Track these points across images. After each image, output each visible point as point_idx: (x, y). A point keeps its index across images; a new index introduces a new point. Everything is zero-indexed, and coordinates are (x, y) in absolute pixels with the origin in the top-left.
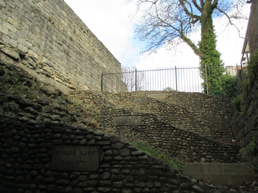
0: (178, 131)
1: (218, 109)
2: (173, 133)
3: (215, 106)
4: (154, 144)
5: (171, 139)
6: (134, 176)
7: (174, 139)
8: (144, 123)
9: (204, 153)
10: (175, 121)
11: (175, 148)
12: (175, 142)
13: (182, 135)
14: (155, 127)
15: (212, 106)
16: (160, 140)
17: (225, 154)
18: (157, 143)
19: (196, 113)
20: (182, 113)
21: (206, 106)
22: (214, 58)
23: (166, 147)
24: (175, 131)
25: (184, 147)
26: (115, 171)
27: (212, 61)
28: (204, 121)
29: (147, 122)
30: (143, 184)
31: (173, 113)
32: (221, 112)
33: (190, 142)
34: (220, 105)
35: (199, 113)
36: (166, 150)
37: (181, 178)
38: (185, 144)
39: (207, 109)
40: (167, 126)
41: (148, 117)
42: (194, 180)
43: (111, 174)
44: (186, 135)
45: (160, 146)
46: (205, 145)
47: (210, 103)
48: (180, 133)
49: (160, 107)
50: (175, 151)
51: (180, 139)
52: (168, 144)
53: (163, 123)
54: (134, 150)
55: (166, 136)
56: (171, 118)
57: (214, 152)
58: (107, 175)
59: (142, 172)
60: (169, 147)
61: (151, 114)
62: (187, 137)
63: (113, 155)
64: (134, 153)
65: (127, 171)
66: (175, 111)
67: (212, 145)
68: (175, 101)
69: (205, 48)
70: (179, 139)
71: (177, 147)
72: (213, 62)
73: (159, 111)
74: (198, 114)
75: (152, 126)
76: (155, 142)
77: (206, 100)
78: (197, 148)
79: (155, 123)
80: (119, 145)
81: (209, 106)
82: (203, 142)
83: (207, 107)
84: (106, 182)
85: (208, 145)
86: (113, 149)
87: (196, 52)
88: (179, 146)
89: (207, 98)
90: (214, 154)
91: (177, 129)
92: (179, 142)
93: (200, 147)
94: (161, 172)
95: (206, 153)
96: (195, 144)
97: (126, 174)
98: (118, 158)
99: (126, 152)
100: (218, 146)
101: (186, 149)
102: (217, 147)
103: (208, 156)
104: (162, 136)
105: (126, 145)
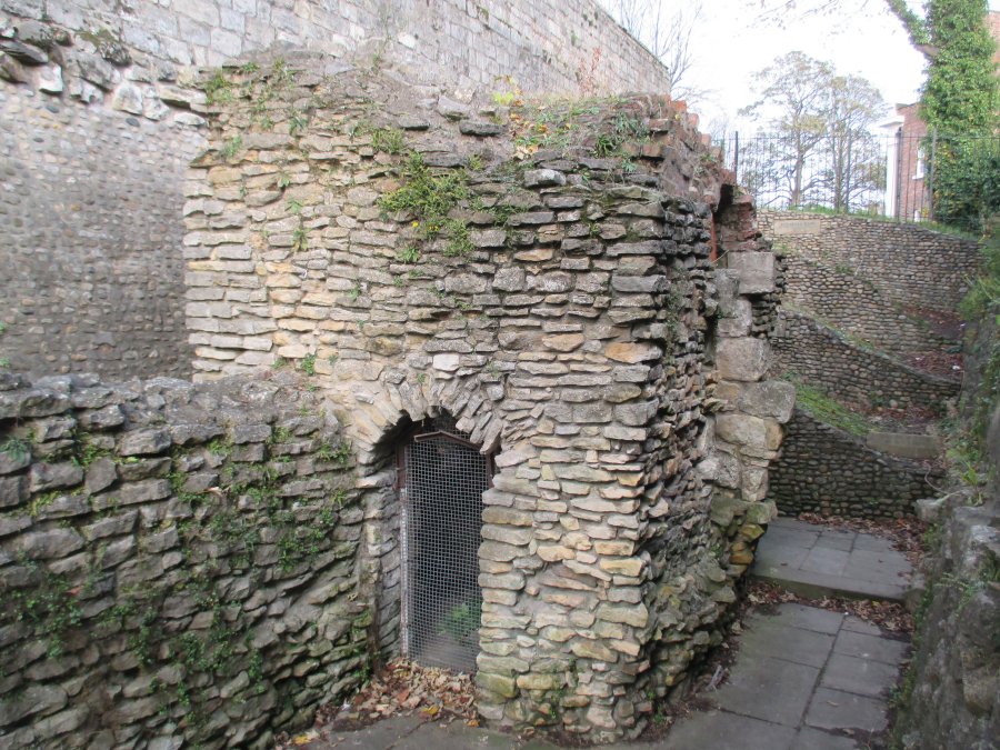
0: (854, 353)
1: (946, 269)
2: (844, 356)
3: (941, 260)
4: (807, 372)
5: (839, 365)
6: (820, 449)
7: (845, 366)
8: (790, 334)
9: (896, 393)
10: (844, 308)
11: (845, 382)
12: (846, 371)
13: (860, 359)
14: (811, 342)
15: (933, 260)
16: (819, 367)
17: (933, 396)
18: (814, 372)
19: (890, 275)
20: (860, 291)
21: (919, 258)
22: (969, 61)
23: (830, 378)
24: (848, 352)
25: (863, 381)
26: (801, 444)
27: (963, 71)
28: (909, 295)
29: (795, 333)
30: (829, 457)
31: (840, 291)
32: (954, 276)
33: (874, 373)
34: (952, 260)
35: (899, 275)
36: (829, 384)
37: (867, 452)
38: (864, 375)
39: (920, 267)
40: (834, 342)
41: (798, 323)
42: (879, 454)
43: (797, 447)
44: (868, 361)
45: (819, 376)
46: (899, 380)
47: (928, 252)
48: (856, 355)
49: (810, 276)
50: (846, 386)
51: (857, 367)
52: (833, 374)
53: (827, 337)
54: (819, 424)
55: (831, 360)
56: (835, 302)
57: (914, 392)
58: (793, 448)
59: (829, 445)
60: (835, 379)
61: (804, 318)
62: (869, 364)
63: (798, 429)
64: (819, 427)
65: (813, 445)
66: (844, 287)
67: (912, 381)
68: (844, 243)
69: (946, 23)
70: (854, 366)
71: (849, 380)
72: (966, 76)
73: (808, 284)
74: (896, 277)
75: (805, 341)
76: (810, 369)
77: (922, 244)
78: (885, 383)
79: (811, 335)
80: (804, 419)
81: (927, 259)
82: (898, 374)
83: (920, 263)
84: (792, 454)
85: (906, 380)
86: (798, 423)
87: (916, 41)
88: (854, 379)
89: (923, 240)
90: (914, 395)
91: (852, 349)
92: (853, 371)
93: (890, 382)
94: (847, 447)
95: (900, 393)
96: (881, 377)
97: (812, 447)
98: (803, 432)
99: (811, 427)
100: (923, 382)
101: (866, 384)
102: (920, 384)
103: (902, 398)
104: (824, 359)
105: (811, 420)
